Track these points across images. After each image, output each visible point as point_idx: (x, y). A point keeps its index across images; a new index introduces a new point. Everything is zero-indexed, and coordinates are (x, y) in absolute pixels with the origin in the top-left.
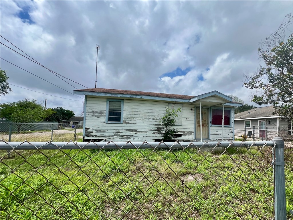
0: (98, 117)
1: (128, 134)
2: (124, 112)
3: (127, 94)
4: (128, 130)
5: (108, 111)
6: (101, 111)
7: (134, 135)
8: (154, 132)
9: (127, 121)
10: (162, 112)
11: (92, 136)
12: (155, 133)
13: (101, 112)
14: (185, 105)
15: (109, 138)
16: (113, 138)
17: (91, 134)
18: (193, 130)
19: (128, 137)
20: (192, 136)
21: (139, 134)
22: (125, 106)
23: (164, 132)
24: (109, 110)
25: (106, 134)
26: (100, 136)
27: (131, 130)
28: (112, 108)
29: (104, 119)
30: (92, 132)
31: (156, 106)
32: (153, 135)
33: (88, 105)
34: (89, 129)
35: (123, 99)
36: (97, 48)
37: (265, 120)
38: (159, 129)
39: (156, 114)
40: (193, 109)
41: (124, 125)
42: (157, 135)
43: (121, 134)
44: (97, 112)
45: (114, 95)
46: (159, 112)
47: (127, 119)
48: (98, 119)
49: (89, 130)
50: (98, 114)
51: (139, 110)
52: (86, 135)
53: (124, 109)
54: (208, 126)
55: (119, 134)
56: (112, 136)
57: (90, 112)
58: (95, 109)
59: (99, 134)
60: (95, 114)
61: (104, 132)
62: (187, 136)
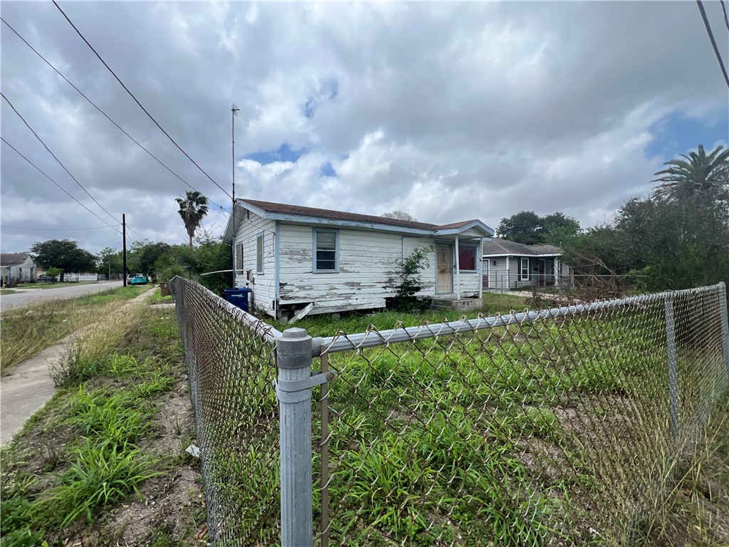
0: (300, 261)
1: (347, 290)
2: (341, 252)
4: (347, 284)
5: (315, 250)
6: (304, 250)
7: (357, 292)
8: (384, 285)
9: (345, 269)
10: (395, 250)
11: (291, 298)
12: (385, 287)
13: (304, 253)
14: (422, 239)
15: (319, 300)
16: (325, 299)
17: (290, 294)
18: (433, 280)
19: (348, 297)
20: (433, 288)
21: (363, 290)
22: (340, 240)
23: (399, 284)
24: (317, 248)
25: (314, 293)
26: (305, 298)
27: (352, 284)
28: (323, 245)
29: (310, 265)
30: (292, 291)
31: (386, 240)
32: (383, 290)
33: (282, 239)
34: (286, 284)
35: (338, 229)
36: (233, 110)
37: (489, 260)
38: (391, 280)
39: (386, 255)
40: (434, 245)
41: (341, 274)
42: (389, 290)
43: (338, 292)
44: (298, 253)
46: (391, 251)
47: (346, 264)
48: (300, 265)
49: (285, 288)
50: (299, 257)
51: (361, 249)
52: (282, 297)
53: (341, 247)
54: (451, 272)
55: (334, 291)
56: (323, 296)
57: (286, 254)
58: (295, 247)
59: (302, 294)
60: (295, 257)
61: (311, 289)
62: (427, 289)
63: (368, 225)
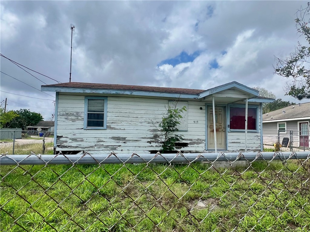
0: (73, 121)
1: (114, 143)
2: (109, 114)
3: (113, 89)
4: (114, 138)
5: (86, 113)
6: (77, 113)
7: (123, 144)
8: (149, 140)
9: (112, 126)
10: (160, 112)
11: (66, 147)
12: (150, 142)
13: (77, 115)
14: (190, 103)
15: (88, 149)
16: (93, 149)
17: (65, 144)
18: (203, 138)
19: (114, 148)
20: (203, 145)
21: (128, 144)
22: (109, 106)
23: (163, 140)
24: (88, 111)
25: (83, 144)
26: (77, 147)
27: (118, 139)
28: (93, 108)
29: (82, 123)
30: (66, 142)
31: (152, 104)
32: (149, 144)
33: (60, 105)
34: (62, 137)
35: (107, 97)
36: (72, 28)
37: (308, 121)
38: (156, 137)
39: (152, 116)
40: (204, 107)
41: (108, 131)
42: (154, 144)
43: (105, 144)
44: (73, 115)
45: (94, 91)
46: (156, 112)
47: (112, 123)
48: (73, 123)
49: (62, 139)
50: (73, 117)
51: (128, 111)
52: (58, 146)
53: (108, 110)
54: (225, 131)
55: (102, 143)
56: (92, 147)
57: (63, 115)
58: (70, 110)
59: (74, 144)
60: (70, 117)
61: (82, 141)
62: (196, 145)
63: (128, 93)
